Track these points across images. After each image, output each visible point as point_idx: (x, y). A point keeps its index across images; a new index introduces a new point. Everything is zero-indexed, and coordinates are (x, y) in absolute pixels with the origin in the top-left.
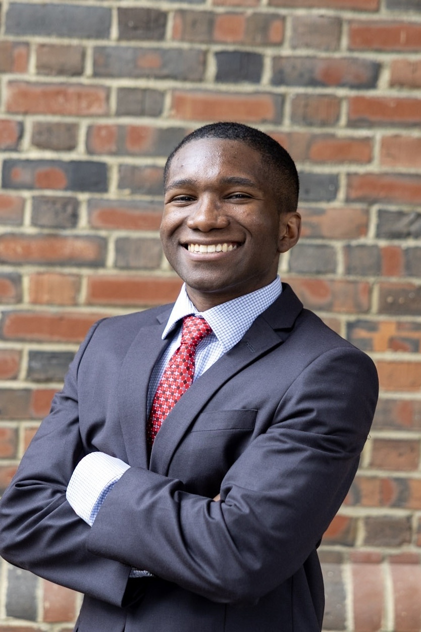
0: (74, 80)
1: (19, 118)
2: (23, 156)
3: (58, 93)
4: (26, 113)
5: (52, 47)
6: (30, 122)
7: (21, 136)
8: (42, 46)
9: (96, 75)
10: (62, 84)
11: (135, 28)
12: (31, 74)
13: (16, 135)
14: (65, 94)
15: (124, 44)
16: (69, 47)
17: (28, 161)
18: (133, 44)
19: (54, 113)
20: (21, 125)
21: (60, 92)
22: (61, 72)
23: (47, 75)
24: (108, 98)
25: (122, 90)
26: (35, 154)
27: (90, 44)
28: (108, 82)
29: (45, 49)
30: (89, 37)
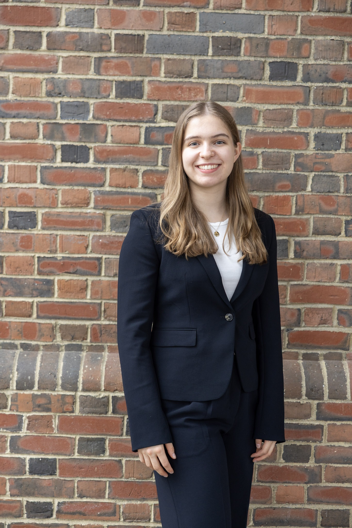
0: (187, 80)
1: (155, 103)
2: (157, 125)
3: (178, 88)
4: (159, 100)
5: (174, 60)
6: (161, 105)
7: (156, 114)
8: (169, 60)
9: (199, 77)
10: (180, 82)
11: (223, 49)
12: (162, 77)
13: (154, 112)
14: (182, 88)
15: (216, 58)
16: (184, 60)
17: (160, 127)
18: (221, 58)
19: (175, 100)
20: (156, 107)
21: (179, 87)
22: (179, 76)
23: (171, 77)
24: (207, 90)
25: (214, 85)
26: (164, 124)
27: (196, 59)
28: (206, 81)
29: (170, 62)
30: (195, 55)
